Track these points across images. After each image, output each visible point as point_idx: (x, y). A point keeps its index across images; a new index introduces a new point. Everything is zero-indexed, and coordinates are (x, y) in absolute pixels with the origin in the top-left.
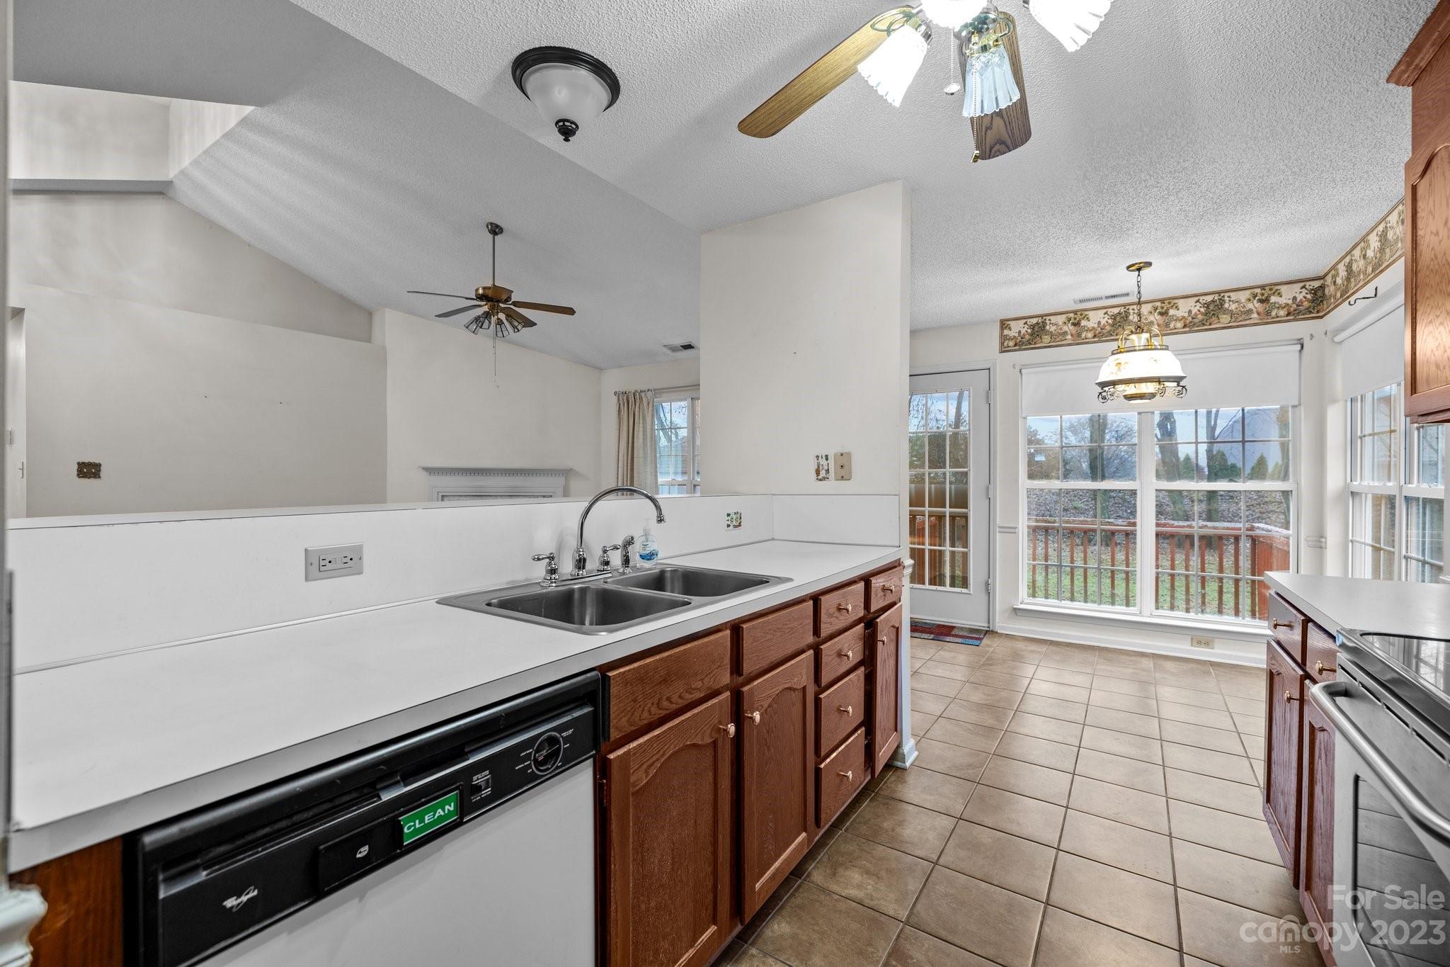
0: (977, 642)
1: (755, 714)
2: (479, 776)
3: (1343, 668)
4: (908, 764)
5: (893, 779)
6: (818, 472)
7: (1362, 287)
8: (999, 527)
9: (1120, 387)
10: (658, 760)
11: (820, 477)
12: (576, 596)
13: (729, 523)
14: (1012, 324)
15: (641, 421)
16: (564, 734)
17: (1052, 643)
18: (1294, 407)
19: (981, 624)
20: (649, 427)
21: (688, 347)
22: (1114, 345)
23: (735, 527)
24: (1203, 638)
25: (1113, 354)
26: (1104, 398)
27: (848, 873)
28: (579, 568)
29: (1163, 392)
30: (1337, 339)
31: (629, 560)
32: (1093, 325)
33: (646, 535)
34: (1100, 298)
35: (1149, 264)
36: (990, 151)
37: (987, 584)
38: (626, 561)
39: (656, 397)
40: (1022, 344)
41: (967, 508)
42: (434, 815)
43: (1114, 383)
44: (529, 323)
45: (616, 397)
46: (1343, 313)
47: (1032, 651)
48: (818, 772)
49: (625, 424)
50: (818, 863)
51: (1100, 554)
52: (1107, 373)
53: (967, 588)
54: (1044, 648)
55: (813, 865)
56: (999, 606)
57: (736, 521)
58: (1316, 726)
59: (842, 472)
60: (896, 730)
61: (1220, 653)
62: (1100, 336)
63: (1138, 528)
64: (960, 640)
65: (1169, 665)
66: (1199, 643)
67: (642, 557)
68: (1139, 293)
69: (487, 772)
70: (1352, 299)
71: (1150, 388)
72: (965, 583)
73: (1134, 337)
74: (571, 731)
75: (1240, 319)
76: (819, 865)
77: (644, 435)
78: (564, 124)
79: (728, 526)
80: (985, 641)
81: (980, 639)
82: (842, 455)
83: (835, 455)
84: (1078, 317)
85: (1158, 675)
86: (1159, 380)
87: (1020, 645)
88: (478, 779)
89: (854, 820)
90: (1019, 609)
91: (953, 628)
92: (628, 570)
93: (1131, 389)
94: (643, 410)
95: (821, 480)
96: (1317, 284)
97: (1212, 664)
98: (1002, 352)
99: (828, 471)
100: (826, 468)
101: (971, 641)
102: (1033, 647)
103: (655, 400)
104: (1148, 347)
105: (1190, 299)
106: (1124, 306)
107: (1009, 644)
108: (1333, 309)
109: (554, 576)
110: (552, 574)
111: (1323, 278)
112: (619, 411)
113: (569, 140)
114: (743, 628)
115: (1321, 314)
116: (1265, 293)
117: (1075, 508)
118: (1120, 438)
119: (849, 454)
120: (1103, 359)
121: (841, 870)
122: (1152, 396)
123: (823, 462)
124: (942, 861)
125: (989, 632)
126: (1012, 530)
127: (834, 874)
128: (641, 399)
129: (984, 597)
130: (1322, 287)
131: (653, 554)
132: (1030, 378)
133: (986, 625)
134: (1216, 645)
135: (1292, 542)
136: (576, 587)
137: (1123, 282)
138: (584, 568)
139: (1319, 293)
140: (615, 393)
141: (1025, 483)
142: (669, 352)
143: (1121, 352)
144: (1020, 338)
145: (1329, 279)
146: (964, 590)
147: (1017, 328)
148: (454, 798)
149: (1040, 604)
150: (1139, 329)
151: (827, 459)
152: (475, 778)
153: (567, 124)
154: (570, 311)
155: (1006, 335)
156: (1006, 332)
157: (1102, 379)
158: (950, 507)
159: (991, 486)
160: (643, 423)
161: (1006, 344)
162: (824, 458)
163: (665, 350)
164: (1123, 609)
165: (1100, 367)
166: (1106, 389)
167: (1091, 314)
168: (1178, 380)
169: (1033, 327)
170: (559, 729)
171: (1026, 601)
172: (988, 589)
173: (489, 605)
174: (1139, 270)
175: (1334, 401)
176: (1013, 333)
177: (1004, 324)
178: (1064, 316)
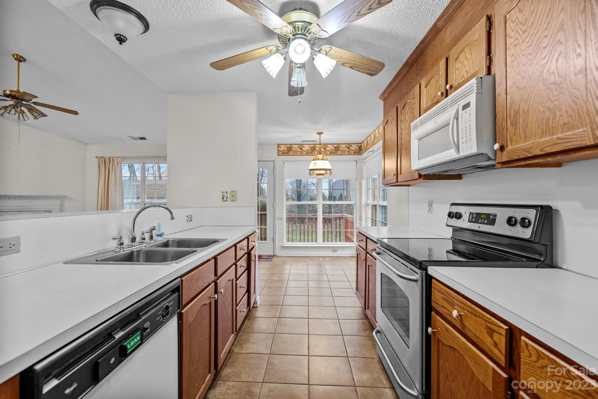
0: (271, 260)
1: (222, 290)
2: (146, 324)
3: (378, 248)
4: (258, 305)
5: (254, 311)
6: (223, 198)
7: (370, 148)
8: (278, 218)
9: (315, 171)
10: (196, 311)
11: (224, 200)
12: (135, 254)
13: (188, 219)
14: (281, 146)
15: (113, 172)
16: (171, 304)
17: (294, 257)
18: (355, 180)
19: (271, 253)
20: (118, 175)
21: (144, 138)
22: (313, 157)
23: (190, 221)
24: (334, 249)
25: (313, 160)
26: (310, 174)
27: (247, 345)
28: (133, 242)
29: (327, 173)
30: (364, 161)
31: (153, 237)
32: (305, 150)
33: (159, 226)
34: (308, 141)
35: (322, 133)
36: (292, 94)
37: (273, 239)
38: (151, 238)
39: (123, 161)
40: (285, 153)
41: (266, 211)
42: (134, 342)
43: (314, 170)
44: (44, 115)
45: (97, 160)
46: (366, 154)
47: (289, 260)
48: (236, 310)
49: (103, 173)
50: (235, 345)
51: (300, 227)
52: (312, 166)
53: (266, 240)
54: (292, 259)
55: (233, 347)
56: (277, 246)
57: (190, 219)
58: (370, 265)
59: (233, 198)
60: (255, 293)
61: (339, 253)
62: (308, 153)
63: (318, 216)
64: (265, 260)
65: (327, 259)
66: (334, 251)
67: (158, 235)
68: (320, 142)
69: (148, 322)
70: (368, 151)
71: (322, 172)
72: (265, 239)
73: (319, 155)
74: (172, 303)
75: (343, 153)
76: (235, 346)
77: (115, 179)
78: (120, 37)
79: (187, 221)
80: (274, 259)
81: (272, 259)
82: (233, 192)
83: (230, 192)
84: (302, 146)
85: (325, 262)
86: (325, 170)
87: (285, 259)
88: (146, 325)
89: (244, 328)
90: (284, 246)
91: (262, 256)
92: (152, 242)
93: (318, 172)
94: (115, 167)
95: (224, 201)
96: (360, 145)
97: (337, 257)
98: (278, 155)
99: (227, 198)
100: (227, 197)
101: (269, 260)
102: (289, 259)
103: (122, 162)
104: (323, 159)
105: (331, 145)
106: (314, 144)
107: (281, 259)
108: (363, 153)
109: (122, 246)
110: (121, 245)
111: (361, 144)
112: (99, 166)
113: (122, 44)
114: (217, 258)
115: (361, 154)
116: (349, 146)
117: (292, 211)
118: (304, 187)
119: (236, 191)
120: (310, 161)
121: (244, 346)
122: (323, 174)
123: (225, 194)
124: (276, 332)
125: (274, 256)
126: (281, 219)
127: (242, 347)
128: (113, 161)
129: (272, 243)
130: (361, 146)
131: (163, 234)
132: (287, 166)
133: (273, 253)
134: (338, 251)
135: (355, 218)
136: (135, 250)
137: (315, 137)
138: (135, 242)
139: (360, 148)
140: (96, 157)
141: (285, 203)
142: (132, 140)
143: (315, 160)
144: (284, 151)
145: (362, 144)
146: (265, 242)
147: (283, 148)
148: (140, 334)
149: (291, 244)
150: (320, 153)
151: (227, 193)
152: (145, 325)
153: (121, 37)
154: (76, 113)
155: (279, 150)
156: (279, 149)
157: (311, 167)
158: (260, 211)
159: (275, 203)
160: (115, 173)
161: (279, 153)
162: (226, 192)
163: (129, 139)
164: (315, 243)
165: (310, 163)
166: (311, 171)
167: (305, 146)
168: (330, 170)
169: (288, 148)
170: (169, 302)
171: (286, 243)
172: (274, 240)
173: (97, 261)
174: (320, 134)
175: (364, 179)
176: (281, 149)
177: (279, 146)
178: (297, 145)
